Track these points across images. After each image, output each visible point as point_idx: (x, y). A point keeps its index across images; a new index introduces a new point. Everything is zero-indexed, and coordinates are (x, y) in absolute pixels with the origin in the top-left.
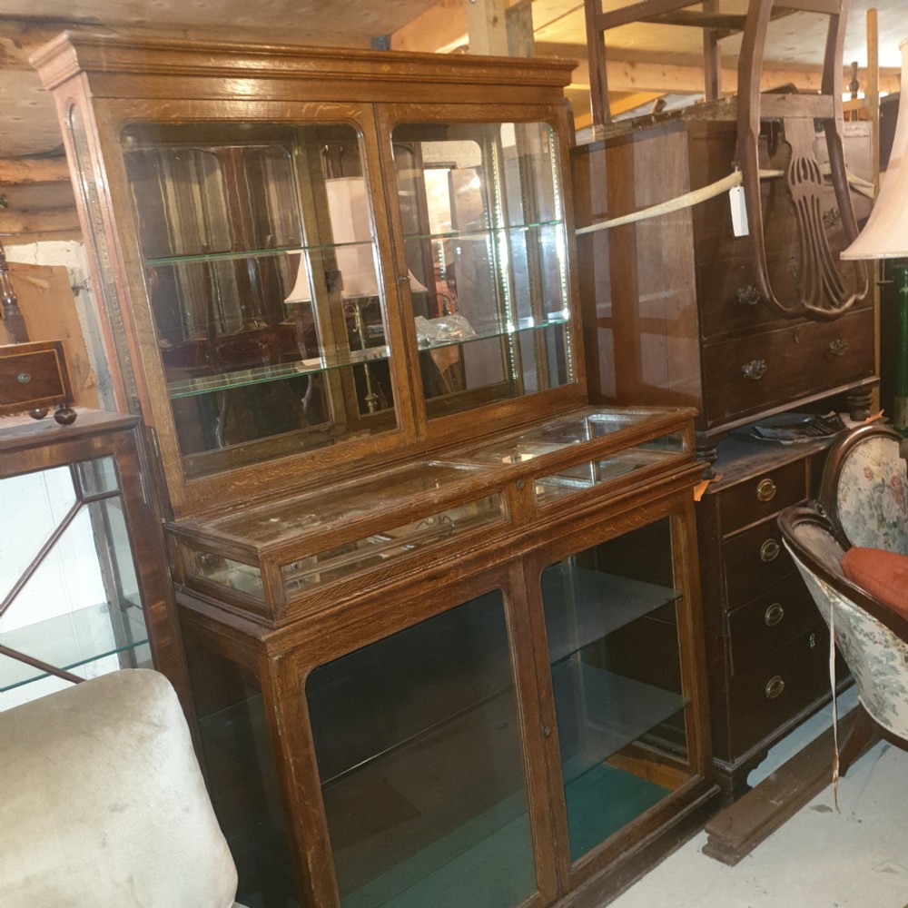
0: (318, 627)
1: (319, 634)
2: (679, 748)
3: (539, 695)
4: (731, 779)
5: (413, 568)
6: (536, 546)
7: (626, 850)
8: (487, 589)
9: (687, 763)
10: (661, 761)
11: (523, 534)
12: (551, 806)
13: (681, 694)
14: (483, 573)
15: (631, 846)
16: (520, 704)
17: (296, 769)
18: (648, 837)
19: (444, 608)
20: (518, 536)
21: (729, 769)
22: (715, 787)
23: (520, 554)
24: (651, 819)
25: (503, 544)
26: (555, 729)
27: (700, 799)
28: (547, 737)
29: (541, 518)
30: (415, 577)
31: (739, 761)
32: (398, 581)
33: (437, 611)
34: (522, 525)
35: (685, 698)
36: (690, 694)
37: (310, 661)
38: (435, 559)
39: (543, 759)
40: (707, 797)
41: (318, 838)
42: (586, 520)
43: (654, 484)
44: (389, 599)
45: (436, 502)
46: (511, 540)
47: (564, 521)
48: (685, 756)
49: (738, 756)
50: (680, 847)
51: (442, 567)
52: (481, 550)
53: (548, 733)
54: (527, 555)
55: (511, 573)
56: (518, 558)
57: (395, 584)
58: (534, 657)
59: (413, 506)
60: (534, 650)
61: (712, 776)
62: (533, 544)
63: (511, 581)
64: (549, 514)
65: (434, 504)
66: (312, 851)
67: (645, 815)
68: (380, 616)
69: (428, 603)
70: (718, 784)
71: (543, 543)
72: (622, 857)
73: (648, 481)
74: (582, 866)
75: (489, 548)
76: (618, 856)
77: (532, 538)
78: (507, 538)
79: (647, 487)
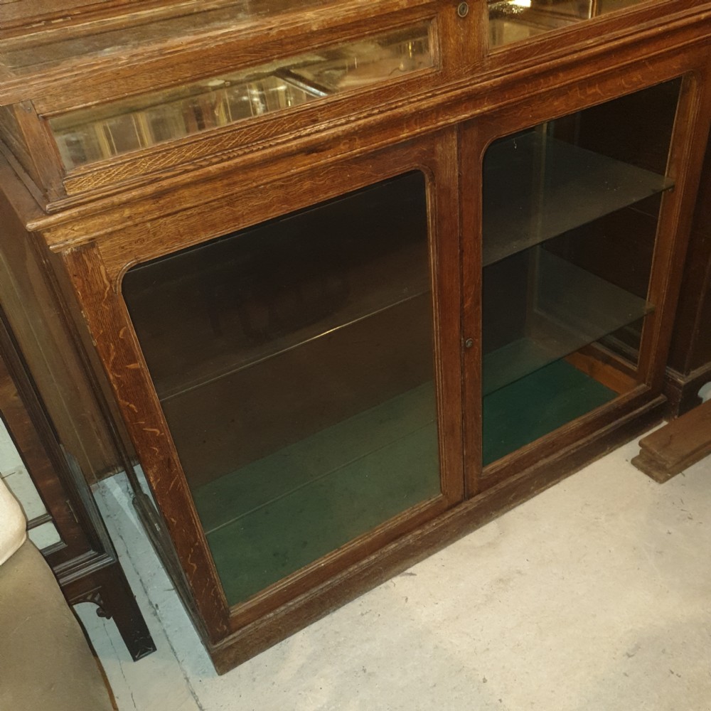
0: (127, 212)
1: (130, 223)
2: (630, 350)
3: (462, 303)
4: (681, 391)
5: (277, 133)
6: (478, 111)
7: (547, 456)
8: (399, 170)
9: (635, 369)
10: (608, 361)
11: (459, 92)
12: (463, 417)
13: (646, 299)
14: (396, 146)
15: (553, 453)
16: (436, 314)
17: (119, 387)
18: (575, 445)
19: (332, 194)
20: (449, 94)
21: (682, 382)
22: (661, 398)
23: (452, 120)
24: (582, 428)
25: (425, 105)
26: (479, 341)
27: (641, 409)
28: (467, 349)
29: (491, 68)
30: (280, 147)
31: (696, 373)
32: (252, 152)
33: (322, 197)
34: (459, 76)
35: (649, 305)
36: (656, 300)
37: (124, 256)
38: (315, 121)
39: (459, 372)
40: (650, 406)
41: (161, 458)
42: (561, 75)
43: (671, 26)
44: (241, 177)
45: (314, 28)
46: (439, 99)
47: (526, 73)
48: (634, 361)
49: (695, 367)
50: (607, 454)
51: (323, 134)
52: (389, 113)
53: (469, 345)
54: (464, 124)
55: (439, 148)
56: (449, 128)
57: (246, 157)
58: (461, 259)
59: (274, 32)
60: (462, 251)
61: (661, 384)
62: (475, 107)
63: (438, 160)
64: (505, 62)
65: (313, 33)
66: (155, 470)
67: (575, 424)
68: (231, 201)
69: (307, 185)
70: (664, 393)
71: (490, 107)
72: (541, 463)
73: (663, 19)
74: (494, 471)
75: (401, 110)
76: (536, 462)
77: (473, 98)
78: (434, 96)
79: (660, 29)
